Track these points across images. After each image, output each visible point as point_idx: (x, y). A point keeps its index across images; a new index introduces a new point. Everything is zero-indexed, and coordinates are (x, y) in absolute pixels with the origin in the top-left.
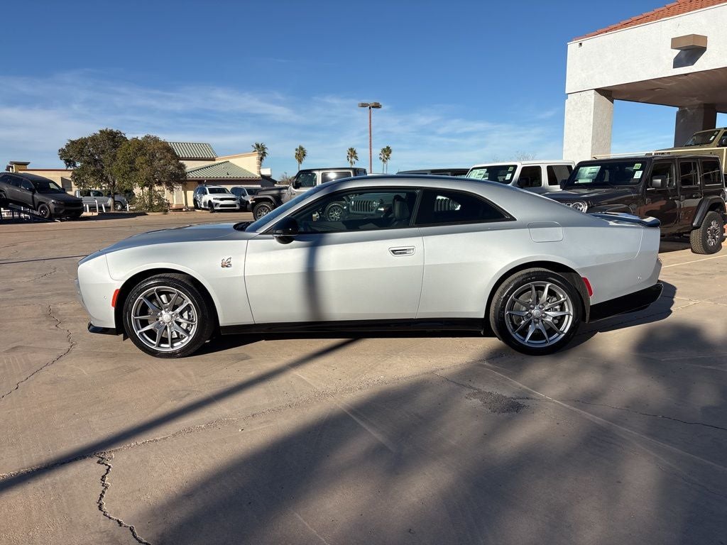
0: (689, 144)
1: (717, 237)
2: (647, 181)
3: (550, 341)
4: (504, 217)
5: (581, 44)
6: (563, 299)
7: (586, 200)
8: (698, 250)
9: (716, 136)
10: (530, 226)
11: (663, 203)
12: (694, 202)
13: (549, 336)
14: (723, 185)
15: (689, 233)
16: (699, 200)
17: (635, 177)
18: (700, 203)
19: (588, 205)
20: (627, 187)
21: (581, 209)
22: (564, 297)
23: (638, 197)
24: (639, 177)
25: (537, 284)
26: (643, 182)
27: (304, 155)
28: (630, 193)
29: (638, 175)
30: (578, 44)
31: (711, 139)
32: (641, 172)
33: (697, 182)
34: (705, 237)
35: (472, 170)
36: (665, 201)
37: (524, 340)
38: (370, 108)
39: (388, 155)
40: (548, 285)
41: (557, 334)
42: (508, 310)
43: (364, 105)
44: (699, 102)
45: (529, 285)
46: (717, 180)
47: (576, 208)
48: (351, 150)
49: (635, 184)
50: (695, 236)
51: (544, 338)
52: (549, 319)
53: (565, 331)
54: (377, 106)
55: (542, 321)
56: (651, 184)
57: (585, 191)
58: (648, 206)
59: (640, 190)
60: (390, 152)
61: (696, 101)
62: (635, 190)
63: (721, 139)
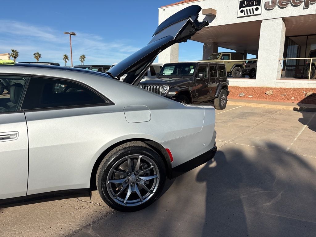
0: (209, 59)
1: (225, 101)
2: (196, 74)
3: (144, 199)
4: (105, 102)
5: (164, 9)
6: (152, 166)
7: (168, 84)
8: (217, 108)
9: (219, 56)
10: (125, 109)
11: (201, 85)
12: (215, 85)
13: (142, 195)
14: (226, 77)
15: (214, 100)
16: (218, 84)
17: (191, 73)
18: (218, 85)
19: (169, 87)
20: (187, 78)
21: (166, 89)
22: (153, 165)
23: (192, 83)
24: (193, 73)
25: (131, 156)
26: (194, 75)
27: (40, 57)
28: (189, 81)
29: (192, 71)
30: (163, 9)
31: (218, 57)
32: (193, 70)
33: (217, 75)
34: (220, 102)
35: (112, 66)
36: (202, 84)
37: (123, 202)
38: (70, 35)
39: (84, 59)
40: (140, 157)
41: (148, 194)
42: (109, 180)
43: (67, 33)
44: (213, 41)
45: (125, 158)
46: (224, 75)
47: (164, 88)
48: (66, 55)
49: (191, 76)
50: (216, 101)
51: (139, 198)
52: (142, 183)
53: (154, 191)
54: (74, 34)
55: (137, 184)
56: (198, 77)
57: (168, 79)
58: (197, 87)
59: (193, 79)
60: (85, 57)
61: (211, 41)
62: (191, 79)
63: (221, 57)
